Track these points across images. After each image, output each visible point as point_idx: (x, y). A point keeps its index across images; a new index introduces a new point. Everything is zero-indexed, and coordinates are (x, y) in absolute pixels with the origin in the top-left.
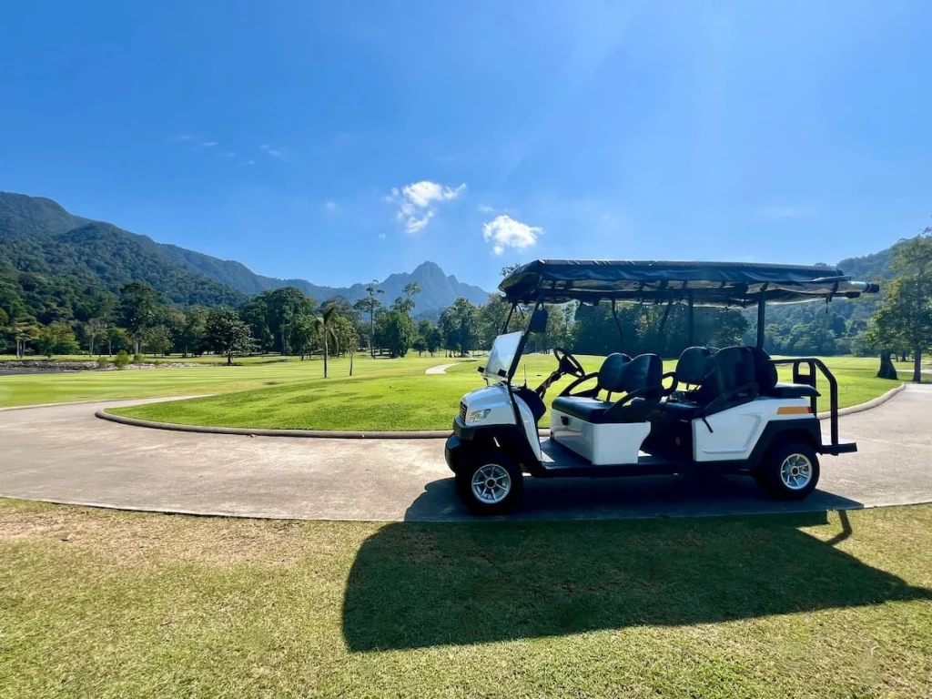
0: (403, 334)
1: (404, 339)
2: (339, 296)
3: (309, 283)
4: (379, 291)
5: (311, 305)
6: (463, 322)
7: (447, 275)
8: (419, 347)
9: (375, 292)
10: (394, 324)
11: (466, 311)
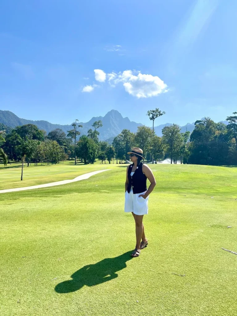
0: (91, 151)
1: (91, 153)
2: (59, 129)
3: (48, 123)
4: (79, 126)
5: (42, 134)
6: (127, 143)
7: (124, 117)
8: (102, 158)
9: (77, 126)
10: (85, 145)
11: (128, 137)
